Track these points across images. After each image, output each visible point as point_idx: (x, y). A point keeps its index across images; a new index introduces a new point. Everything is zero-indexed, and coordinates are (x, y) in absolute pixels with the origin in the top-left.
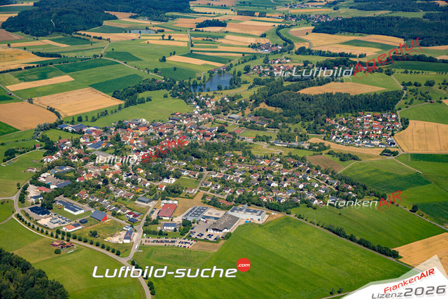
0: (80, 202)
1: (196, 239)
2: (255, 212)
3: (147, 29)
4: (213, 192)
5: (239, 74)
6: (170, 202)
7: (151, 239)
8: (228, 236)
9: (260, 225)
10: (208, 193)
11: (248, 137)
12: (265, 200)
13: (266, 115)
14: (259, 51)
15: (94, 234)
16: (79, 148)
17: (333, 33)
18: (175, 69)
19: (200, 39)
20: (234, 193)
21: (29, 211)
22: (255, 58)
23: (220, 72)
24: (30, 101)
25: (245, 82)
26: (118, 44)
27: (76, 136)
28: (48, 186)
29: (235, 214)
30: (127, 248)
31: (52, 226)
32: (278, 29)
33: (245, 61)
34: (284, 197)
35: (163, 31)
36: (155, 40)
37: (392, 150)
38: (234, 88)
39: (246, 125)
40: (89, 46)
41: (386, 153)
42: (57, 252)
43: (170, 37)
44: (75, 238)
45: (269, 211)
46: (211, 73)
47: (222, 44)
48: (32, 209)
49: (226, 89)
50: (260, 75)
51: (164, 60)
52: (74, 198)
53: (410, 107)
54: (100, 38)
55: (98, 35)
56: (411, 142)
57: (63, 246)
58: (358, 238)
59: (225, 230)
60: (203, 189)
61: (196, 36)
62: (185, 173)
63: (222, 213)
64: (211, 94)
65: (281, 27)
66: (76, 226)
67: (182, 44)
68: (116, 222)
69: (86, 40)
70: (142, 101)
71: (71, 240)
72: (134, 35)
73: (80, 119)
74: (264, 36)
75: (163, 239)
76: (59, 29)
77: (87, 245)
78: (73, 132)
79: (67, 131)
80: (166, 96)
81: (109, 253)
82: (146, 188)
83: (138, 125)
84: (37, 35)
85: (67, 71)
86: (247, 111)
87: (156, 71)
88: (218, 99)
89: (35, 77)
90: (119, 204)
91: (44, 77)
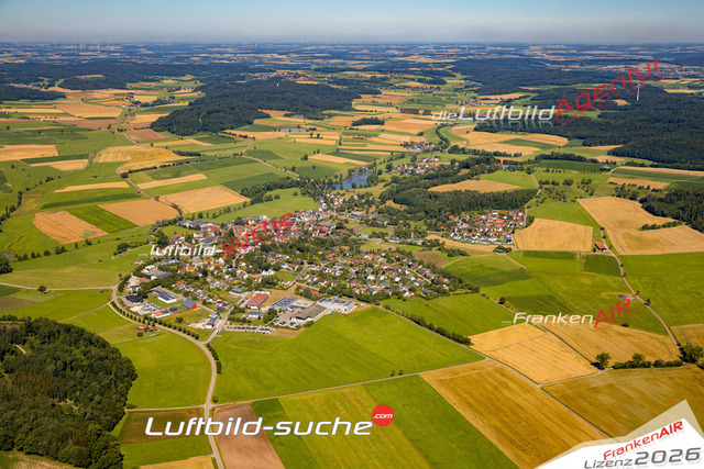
0: (176, 292)
1: (277, 327)
2: (343, 302)
3: (299, 127)
4: (308, 284)
5: (380, 173)
6: (262, 293)
7: (233, 326)
8: (309, 324)
9: (345, 315)
10: (304, 285)
11: (364, 233)
12: (357, 292)
13: (390, 212)
14: (411, 150)
15: (180, 320)
16: (191, 242)
17: (496, 132)
18: (314, 167)
19: (351, 137)
20: (329, 285)
21: (124, 300)
22: (403, 156)
23: (361, 171)
24: (157, 199)
25: (383, 181)
26: (263, 142)
27: (190, 232)
28: (149, 277)
29: (323, 304)
30: (207, 333)
31: (142, 313)
32: (439, 128)
33: (392, 160)
34: (376, 289)
35: (315, 129)
36: (303, 138)
37: (506, 247)
38: (369, 186)
39: (367, 222)
40: (233, 145)
41: (500, 249)
42: (140, 335)
43: (318, 135)
44: (160, 324)
45: (358, 302)
46: (351, 172)
47: (373, 143)
48: (127, 298)
49: (361, 187)
50: (402, 173)
51: (306, 158)
52: (171, 289)
53: (541, 205)
54: (246, 137)
55: (244, 133)
56: (529, 239)
57: (146, 330)
58: (436, 327)
59: (309, 319)
60: (300, 281)
61: (347, 135)
62: (285, 267)
63: (310, 303)
64: (342, 192)
65: (443, 126)
66: (164, 313)
67: (330, 143)
68: (204, 310)
69: (231, 139)
70: (269, 199)
71: (157, 325)
72: (282, 134)
73: (201, 216)
74: (421, 134)
75: (245, 326)
76: (205, 129)
77: (171, 330)
78: (190, 228)
79: (185, 227)
80: (295, 194)
81: (189, 338)
82: (243, 279)
83: (258, 221)
84: (183, 135)
85: (201, 170)
86: (373, 208)
87: (293, 169)
88: (347, 197)
89: (169, 175)
90: (211, 294)
91: (178, 175)
